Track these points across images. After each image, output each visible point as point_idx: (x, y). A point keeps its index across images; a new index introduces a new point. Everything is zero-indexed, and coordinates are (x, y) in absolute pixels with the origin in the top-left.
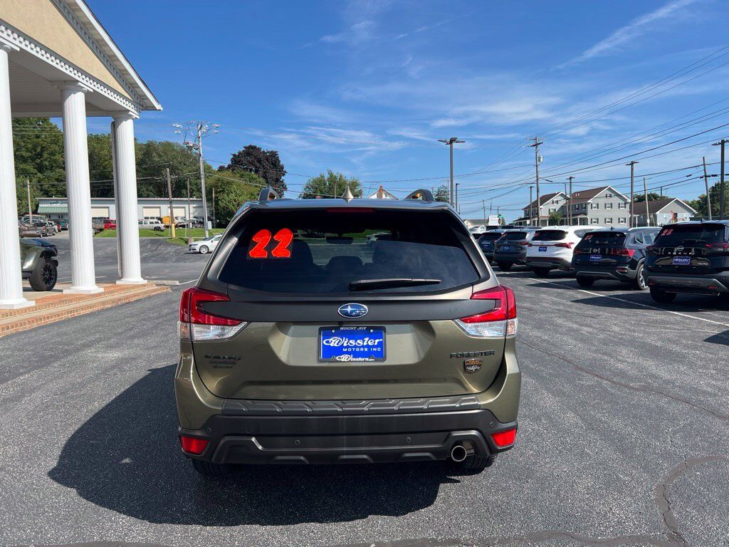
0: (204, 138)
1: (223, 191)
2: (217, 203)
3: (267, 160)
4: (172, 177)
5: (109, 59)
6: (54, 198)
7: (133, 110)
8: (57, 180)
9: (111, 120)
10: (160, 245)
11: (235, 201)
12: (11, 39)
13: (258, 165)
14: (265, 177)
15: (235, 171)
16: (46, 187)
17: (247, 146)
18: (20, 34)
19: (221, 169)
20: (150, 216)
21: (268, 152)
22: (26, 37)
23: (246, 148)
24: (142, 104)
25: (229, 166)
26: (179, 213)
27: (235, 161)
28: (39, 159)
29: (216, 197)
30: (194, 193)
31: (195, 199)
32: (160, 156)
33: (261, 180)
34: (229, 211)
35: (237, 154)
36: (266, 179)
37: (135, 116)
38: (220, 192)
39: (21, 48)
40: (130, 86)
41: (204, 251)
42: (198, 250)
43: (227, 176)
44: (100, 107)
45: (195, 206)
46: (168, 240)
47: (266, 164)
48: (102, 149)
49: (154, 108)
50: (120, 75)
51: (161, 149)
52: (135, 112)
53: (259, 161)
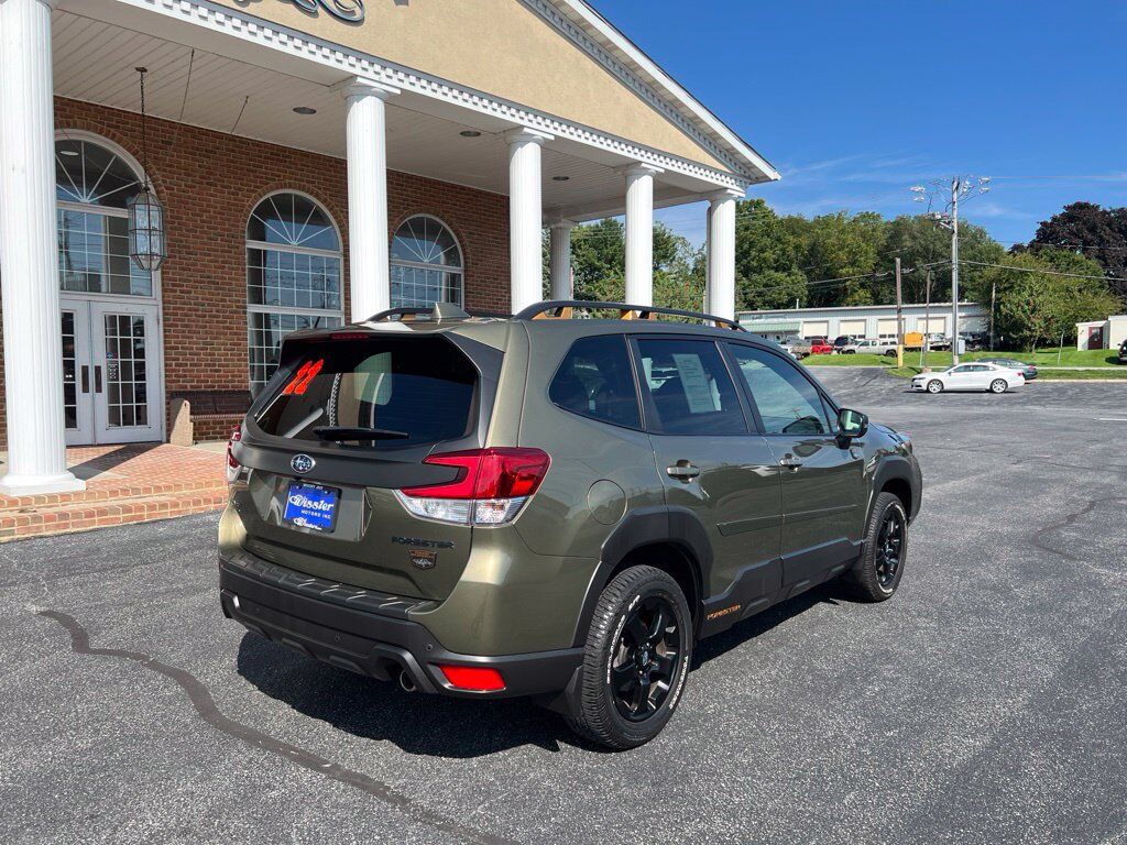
0: (962, 203)
1: (1011, 288)
2: (997, 310)
3: (1109, 225)
4: (905, 271)
5: (690, 123)
6: (759, 311)
7: (735, 187)
8: (766, 285)
9: (707, 204)
10: (875, 378)
11: (1028, 304)
12: (543, 128)
13: (1089, 237)
14: (1102, 257)
15: (1041, 253)
16: (750, 296)
17: (1071, 203)
18: (553, 119)
19: (1018, 248)
20: (887, 333)
21: (1113, 211)
22: (562, 121)
23: (1068, 208)
24: (748, 175)
25: (1031, 245)
26: (936, 327)
27: (1045, 233)
28: (746, 258)
29: (997, 299)
30: (967, 294)
31: (965, 303)
32: (914, 238)
33: (1093, 263)
34: (1015, 322)
35: (1049, 221)
36: (1105, 260)
37: (736, 194)
38: (1005, 289)
39: (556, 136)
40: (728, 155)
41: (935, 388)
42: (924, 388)
43: (1025, 262)
44: (690, 189)
45: (963, 314)
46: (890, 371)
47: (1106, 233)
48: (829, 236)
49: (766, 179)
50: (710, 141)
51: (916, 227)
52: (738, 189)
53: (1092, 230)
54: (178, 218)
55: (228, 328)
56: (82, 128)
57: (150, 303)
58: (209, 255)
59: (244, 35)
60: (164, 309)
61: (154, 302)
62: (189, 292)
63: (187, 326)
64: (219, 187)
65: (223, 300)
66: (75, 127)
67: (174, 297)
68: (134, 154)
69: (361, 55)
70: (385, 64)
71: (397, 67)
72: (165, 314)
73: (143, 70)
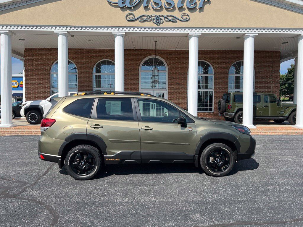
39: (202, 33)
54: (172, 71)
55: (182, 95)
56: (153, 55)
57: (165, 90)
58: (178, 78)
59: (160, 32)
60: (168, 91)
61: (166, 90)
62: (173, 87)
63: (172, 95)
64: (181, 63)
65: (181, 89)
66: (152, 55)
67: (170, 89)
68: (163, 58)
69: (189, 28)
70: (196, 28)
71: (200, 28)
72: (168, 92)
73: (156, 42)
